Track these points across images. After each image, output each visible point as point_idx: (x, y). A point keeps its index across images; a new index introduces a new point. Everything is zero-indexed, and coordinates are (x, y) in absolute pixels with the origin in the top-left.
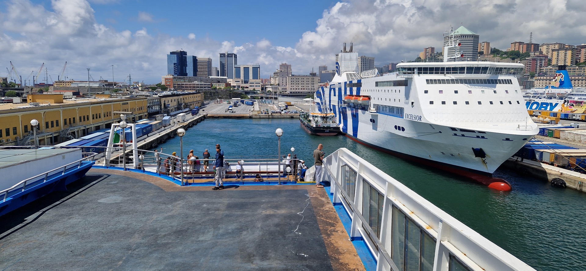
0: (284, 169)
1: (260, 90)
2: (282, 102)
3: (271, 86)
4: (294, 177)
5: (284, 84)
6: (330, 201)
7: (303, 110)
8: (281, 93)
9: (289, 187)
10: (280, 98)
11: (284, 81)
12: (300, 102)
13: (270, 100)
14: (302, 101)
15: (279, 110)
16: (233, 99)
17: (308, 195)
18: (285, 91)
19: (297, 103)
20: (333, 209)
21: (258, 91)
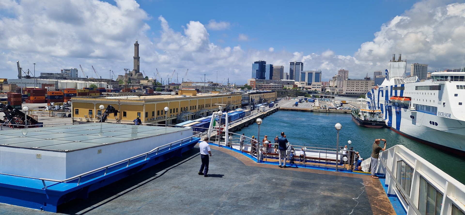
0: (341, 158)
1: (321, 90)
2: (338, 100)
3: (329, 88)
4: (350, 166)
5: (341, 86)
6: (384, 192)
7: (355, 107)
8: (338, 93)
9: (345, 174)
10: (337, 98)
11: (341, 84)
12: (354, 101)
13: (329, 99)
14: (356, 100)
15: (335, 107)
16: (298, 97)
17: (363, 184)
18: (341, 92)
19: (351, 102)
20: (387, 200)
21: (319, 91)
